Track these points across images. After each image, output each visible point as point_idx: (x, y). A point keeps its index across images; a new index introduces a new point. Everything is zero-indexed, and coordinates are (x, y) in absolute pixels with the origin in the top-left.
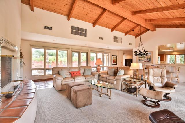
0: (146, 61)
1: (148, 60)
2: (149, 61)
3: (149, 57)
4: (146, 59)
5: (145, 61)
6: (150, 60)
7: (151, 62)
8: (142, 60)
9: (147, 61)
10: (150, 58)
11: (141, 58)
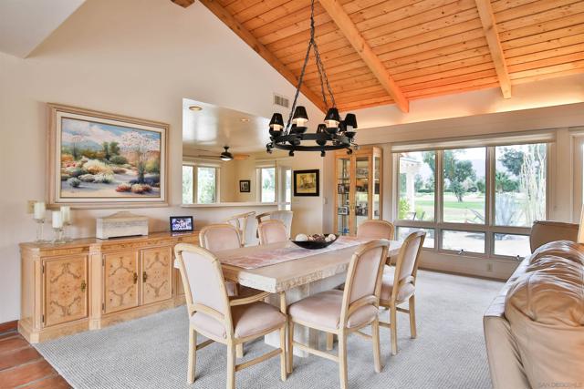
0: (127, 190)
1: (141, 181)
2: (147, 191)
3: (150, 163)
4: (132, 174)
5: (125, 184)
6: (156, 182)
7: (163, 198)
8: (98, 177)
9: (138, 187)
10: (156, 170)
11: (91, 164)
